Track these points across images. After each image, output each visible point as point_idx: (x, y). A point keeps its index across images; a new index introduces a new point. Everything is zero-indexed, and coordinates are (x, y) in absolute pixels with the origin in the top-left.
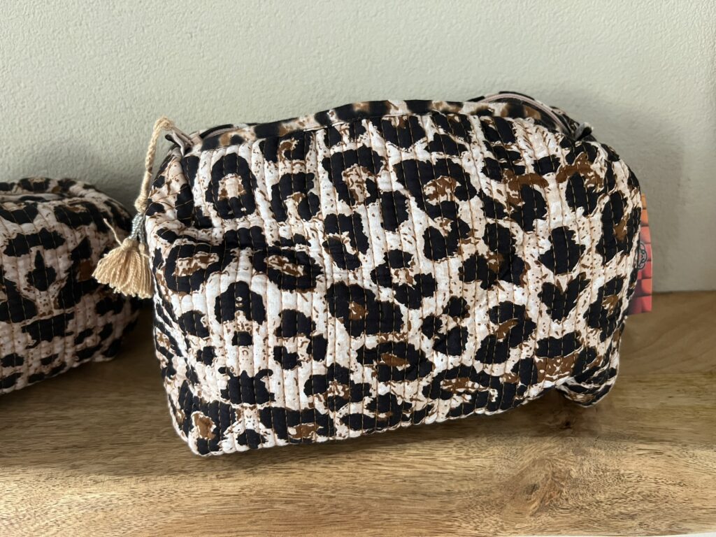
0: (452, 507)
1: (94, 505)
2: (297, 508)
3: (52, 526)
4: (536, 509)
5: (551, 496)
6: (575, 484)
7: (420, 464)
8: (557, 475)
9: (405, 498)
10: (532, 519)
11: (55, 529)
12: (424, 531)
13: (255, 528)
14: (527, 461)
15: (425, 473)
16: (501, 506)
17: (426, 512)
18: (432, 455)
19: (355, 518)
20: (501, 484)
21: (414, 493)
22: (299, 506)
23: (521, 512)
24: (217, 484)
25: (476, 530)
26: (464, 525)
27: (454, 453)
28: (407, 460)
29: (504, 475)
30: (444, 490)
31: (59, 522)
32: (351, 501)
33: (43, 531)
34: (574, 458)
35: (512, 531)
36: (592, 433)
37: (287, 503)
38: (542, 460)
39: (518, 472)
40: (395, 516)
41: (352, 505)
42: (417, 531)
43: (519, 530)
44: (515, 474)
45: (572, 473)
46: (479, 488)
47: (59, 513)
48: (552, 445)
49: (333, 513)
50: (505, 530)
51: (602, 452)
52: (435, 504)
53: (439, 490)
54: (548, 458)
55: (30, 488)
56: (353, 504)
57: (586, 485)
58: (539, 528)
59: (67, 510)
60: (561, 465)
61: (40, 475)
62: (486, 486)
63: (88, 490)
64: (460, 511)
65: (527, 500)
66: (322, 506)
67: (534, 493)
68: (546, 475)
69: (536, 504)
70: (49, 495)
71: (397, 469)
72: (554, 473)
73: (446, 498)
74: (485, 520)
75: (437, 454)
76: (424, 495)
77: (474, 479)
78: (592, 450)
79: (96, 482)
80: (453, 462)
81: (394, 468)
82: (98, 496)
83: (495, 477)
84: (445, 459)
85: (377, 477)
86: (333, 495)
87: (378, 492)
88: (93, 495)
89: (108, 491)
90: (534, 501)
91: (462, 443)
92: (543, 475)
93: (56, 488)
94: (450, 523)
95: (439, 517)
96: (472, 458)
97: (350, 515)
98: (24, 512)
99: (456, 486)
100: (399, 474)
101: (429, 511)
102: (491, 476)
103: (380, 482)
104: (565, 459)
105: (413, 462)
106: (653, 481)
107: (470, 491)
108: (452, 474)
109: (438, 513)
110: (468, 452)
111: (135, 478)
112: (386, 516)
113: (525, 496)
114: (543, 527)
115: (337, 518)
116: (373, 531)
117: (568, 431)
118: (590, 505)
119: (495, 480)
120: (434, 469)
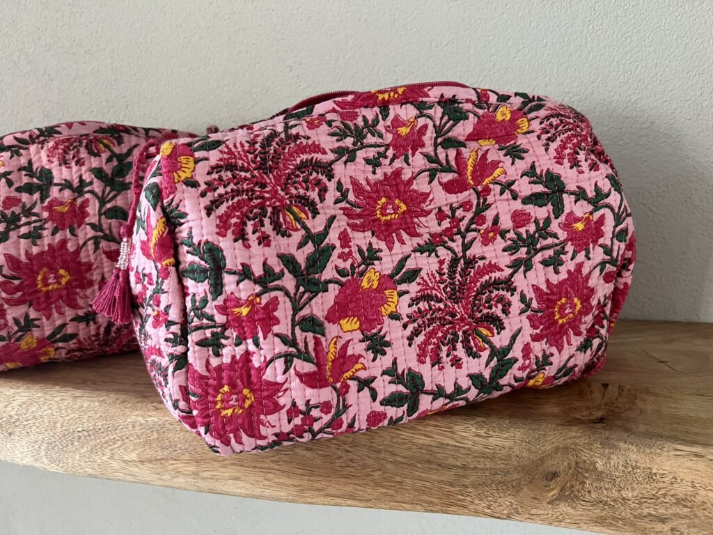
0: (467, 482)
1: (151, 426)
2: (316, 456)
3: (119, 440)
4: (555, 497)
5: (572, 486)
6: (600, 476)
7: (438, 435)
8: (580, 465)
9: (419, 465)
10: (550, 506)
11: (120, 443)
12: (436, 501)
13: (276, 467)
14: (549, 447)
15: (443, 444)
16: (517, 489)
17: (439, 482)
18: (450, 428)
19: (368, 475)
20: (519, 466)
21: (429, 462)
22: (318, 454)
23: (538, 497)
25: (489, 508)
26: (477, 502)
27: (474, 430)
28: (426, 429)
29: (523, 458)
30: (459, 464)
31: (124, 438)
32: (367, 459)
33: (111, 443)
34: (601, 451)
35: (527, 516)
36: (626, 430)
38: (566, 448)
39: (539, 457)
40: (408, 481)
41: (368, 462)
42: (429, 499)
43: (535, 517)
44: (535, 459)
45: (598, 465)
46: (497, 467)
47: (125, 430)
48: (579, 435)
49: (348, 467)
50: (520, 514)
51: (634, 448)
52: (448, 476)
54: (573, 447)
55: (108, 408)
57: (613, 481)
58: (557, 517)
59: (131, 429)
60: (585, 456)
61: (118, 399)
62: (503, 466)
63: (150, 414)
64: (474, 486)
65: (546, 486)
67: (554, 481)
68: (569, 464)
69: (555, 492)
70: (121, 414)
71: (416, 436)
72: (577, 463)
73: (461, 472)
74: (499, 500)
75: (457, 428)
76: (439, 465)
77: (492, 457)
78: (622, 444)
80: (471, 438)
81: (411, 435)
82: (155, 419)
84: (464, 434)
85: (395, 440)
86: (351, 450)
87: (393, 454)
88: (152, 419)
89: (164, 416)
90: (553, 489)
91: (483, 422)
92: (566, 464)
93: (127, 410)
94: (462, 498)
95: (452, 489)
96: (492, 437)
97: (364, 471)
98: (100, 427)
99: (472, 462)
100: (416, 441)
101: (442, 481)
102: (509, 457)
103: (396, 445)
104: (591, 450)
105: (431, 432)
106: (689, 484)
107: (487, 469)
108: (469, 449)
110: (488, 430)
112: (398, 479)
113: (545, 482)
114: (561, 518)
115: (351, 472)
116: (384, 490)
117: (600, 425)
118: (615, 501)
119: (514, 462)
120: (451, 442)
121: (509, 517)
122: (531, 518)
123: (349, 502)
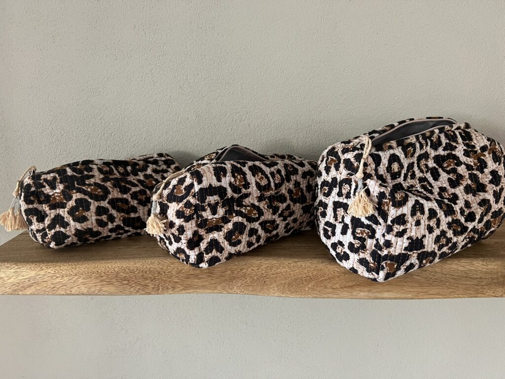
53: (476, 276)
56: (443, 279)
66: (431, 278)
83: (499, 273)
109: (477, 286)
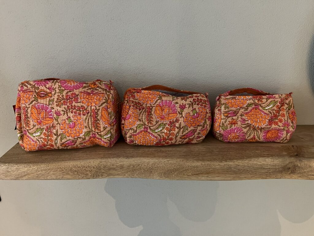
3: (185, 170)
5: (293, 170)
6: (299, 168)
9: (259, 169)
10: (289, 175)
12: (264, 176)
14: (288, 162)
15: (264, 164)
16: (281, 172)
17: (264, 172)
19: (248, 172)
21: (261, 168)
22: (237, 169)
23: (286, 173)
24: (219, 163)
25: (276, 177)
26: (273, 176)
27: (270, 160)
28: (260, 161)
29: (282, 165)
30: (268, 168)
33: (183, 171)
34: (299, 162)
36: (304, 157)
37: (234, 168)
38: (291, 162)
40: (257, 173)
42: (262, 176)
44: (285, 165)
45: (299, 165)
46: (276, 168)
48: (294, 159)
49: (244, 171)
50: (283, 177)
51: (306, 161)
52: (266, 171)
54: (293, 162)
56: (249, 169)
57: (302, 168)
58: (291, 177)
60: (296, 163)
62: (278, 167)
64: (272, 172)
66: (242, 169)
67: (289, 169)
69: (290, 172)
72: (294, 165)
73: (269, 170)
74: (278, 175)
75: (266, 160)
76: (264, 168)
77: (275, 166)
78: (303, 160)
79: (193, 162)
80: (270, 162)
81: (257, 162)
84: (268, 161)
86: (244, 167)
87: (253, 167)
89: (196, 164)
91: (272, 158)
92: (292, 166)
94: (270, 175)
99: (271, 167)
100: (258, 164)
103: (254, 165)
107: (274, 168)
108: (270, 164)
109: (267, 173)
110: (274, 160)
111: (201, 162)
112: (255, 172)
113: (287, 170)
116: (252, 175)
117: (297, 156)
118: (303, 172)
119: (280, 166)
120: (266, 163)
121: (280, 178)
122: (285, 178)
123: (245, 179)
